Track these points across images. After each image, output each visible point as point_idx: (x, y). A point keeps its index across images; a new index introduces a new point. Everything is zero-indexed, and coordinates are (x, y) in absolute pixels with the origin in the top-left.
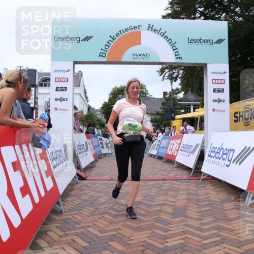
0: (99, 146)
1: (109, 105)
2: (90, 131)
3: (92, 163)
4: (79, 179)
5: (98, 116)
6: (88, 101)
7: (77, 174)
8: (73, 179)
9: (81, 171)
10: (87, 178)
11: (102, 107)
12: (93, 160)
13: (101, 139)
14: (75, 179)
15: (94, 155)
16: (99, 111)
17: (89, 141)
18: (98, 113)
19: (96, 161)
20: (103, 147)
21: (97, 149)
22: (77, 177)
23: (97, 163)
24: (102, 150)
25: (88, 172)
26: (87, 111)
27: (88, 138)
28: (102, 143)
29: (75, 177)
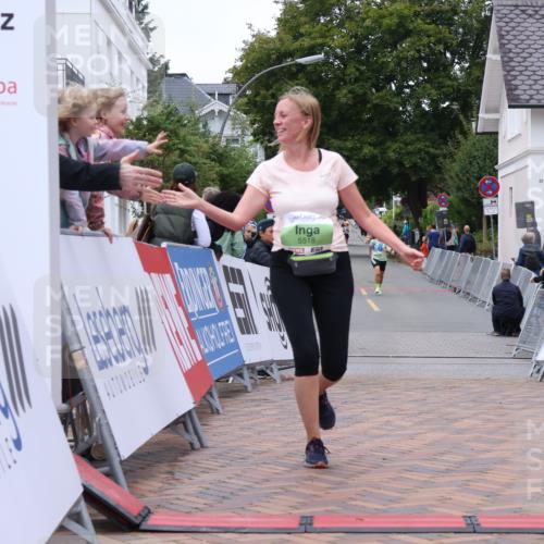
0: (224, 315)
1: (282, 56)
2: (162, 221)
3: (182, 422)
4: (101, 527)
5: (215, 127)
6: (147, 31)
7: (89, 496)
8: (61, 529)
9: (110, 475)
10: (151, 522)
11: (236, 72)
12: (185, 402)
13: (234, 276)
14: (73, 526)
15: (194, 376)
16: (224, 97)
17: (158, 286)
18: (217, 105)
19: (204, 409)
20: (247, 326)
21: (212, 338)
22: (85, 511)
23: (215, 422)
24: (244, 340)
25: (155, 484)
26: (144, 95)
27: (154, 264)
28: (239, 300)
29: (74, 516)
